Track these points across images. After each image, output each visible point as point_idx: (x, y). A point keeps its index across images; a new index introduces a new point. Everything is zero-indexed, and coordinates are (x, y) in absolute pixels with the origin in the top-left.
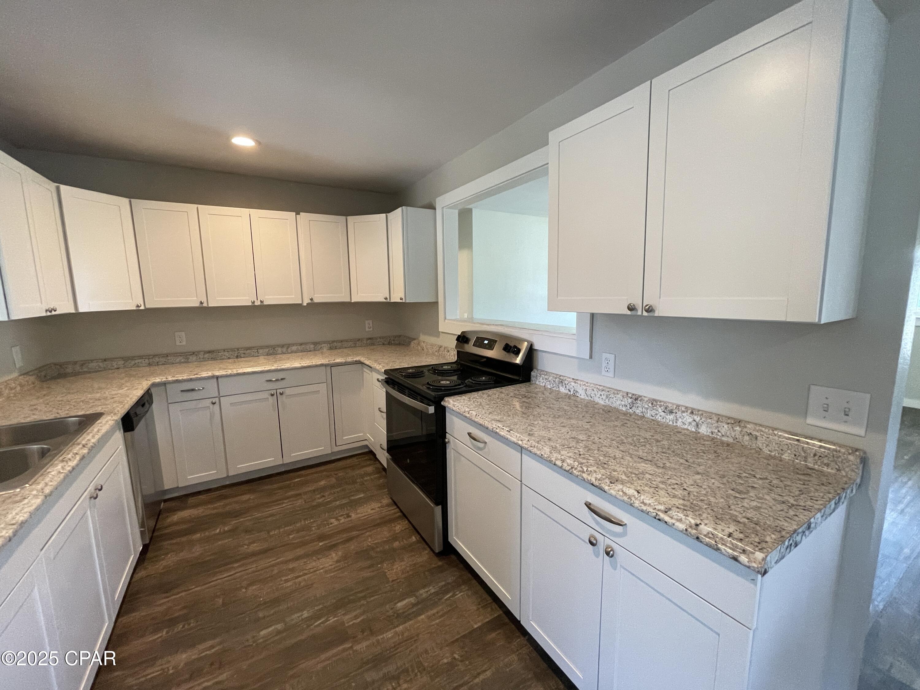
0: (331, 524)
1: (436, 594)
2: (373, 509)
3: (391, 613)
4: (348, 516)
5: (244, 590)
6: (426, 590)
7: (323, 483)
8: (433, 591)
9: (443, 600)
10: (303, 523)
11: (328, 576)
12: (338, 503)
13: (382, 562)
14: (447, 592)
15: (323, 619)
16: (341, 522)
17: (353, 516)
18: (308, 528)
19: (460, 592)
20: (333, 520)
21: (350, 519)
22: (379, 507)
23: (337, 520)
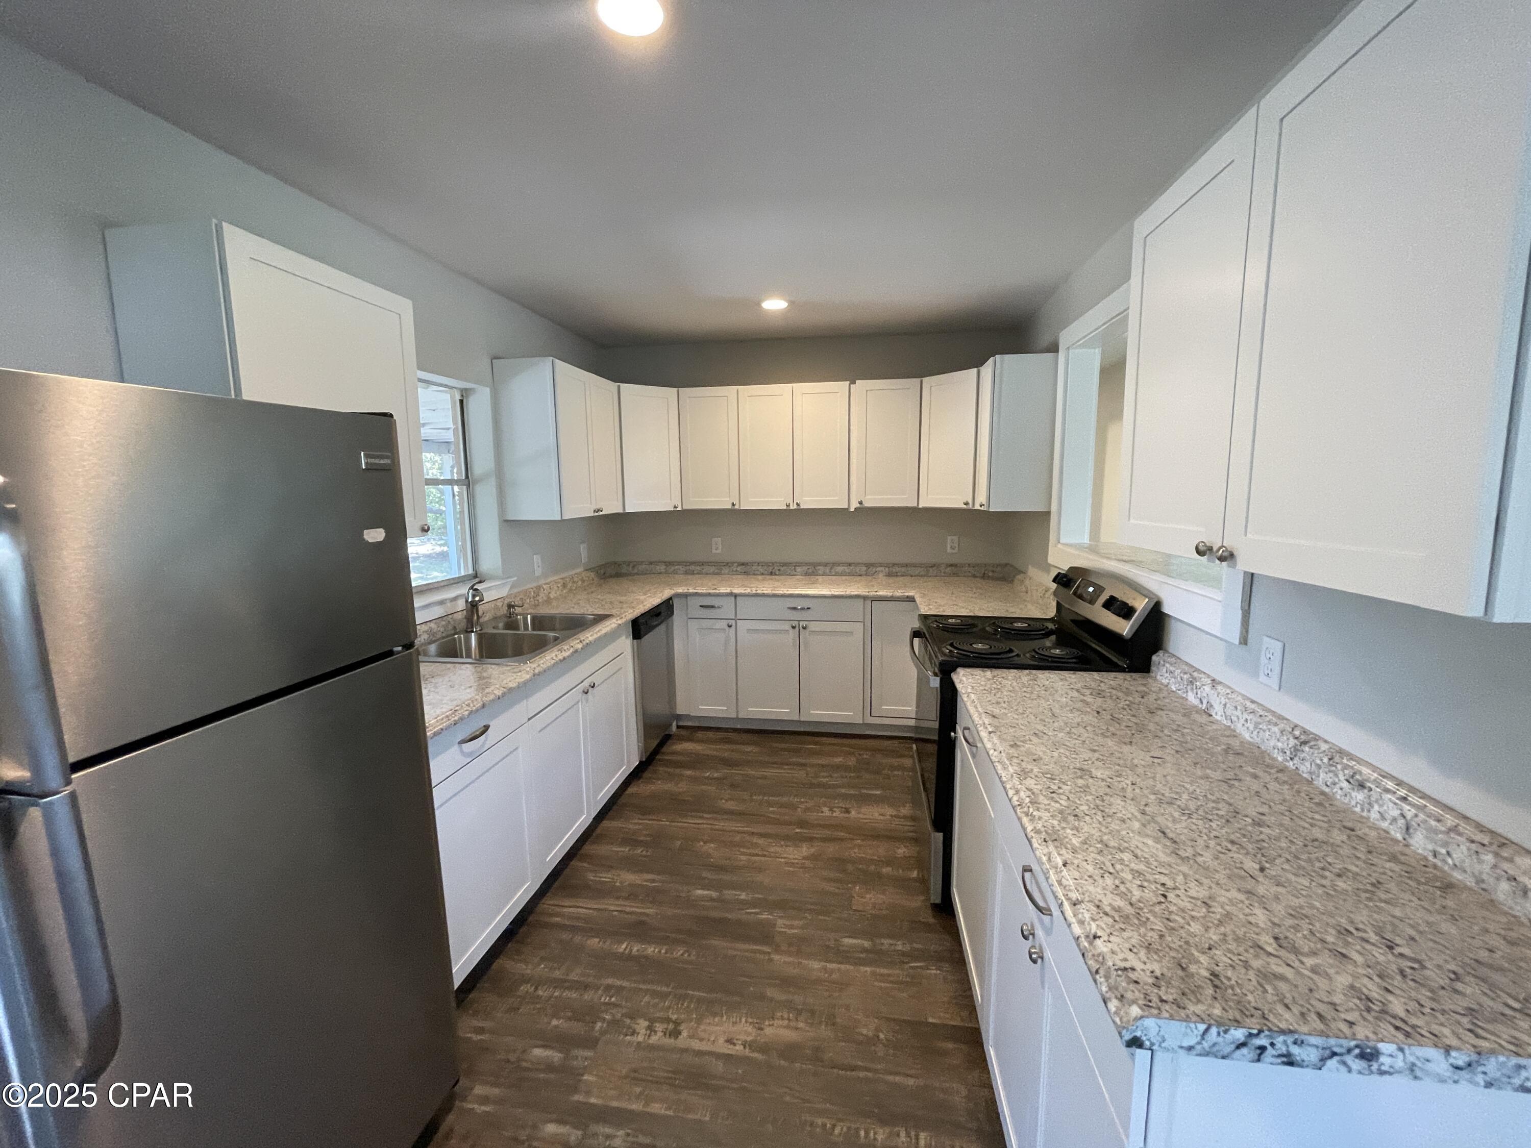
0: (822, 812)
1: (903, 954)
2: (882, 815)
3: (832, 944)
4: (847, 811)
5: (702, 843)
6: (891, 942)
7: (838, 760)
8: (900, 948)
9: (906, 966)
10: (791, 799)
11: (787, 868)
12: (843, 791)
13: (854, 883)
14: (917, 959)
15: (757, 910)
16: (834, 815)
17: (853, 813)
18: (794, 807)
19: (936, 969)
20: (826, 809)
21: (847, 815)
22: (891, 816)
23: (831, 810)
